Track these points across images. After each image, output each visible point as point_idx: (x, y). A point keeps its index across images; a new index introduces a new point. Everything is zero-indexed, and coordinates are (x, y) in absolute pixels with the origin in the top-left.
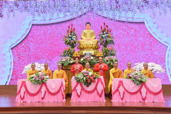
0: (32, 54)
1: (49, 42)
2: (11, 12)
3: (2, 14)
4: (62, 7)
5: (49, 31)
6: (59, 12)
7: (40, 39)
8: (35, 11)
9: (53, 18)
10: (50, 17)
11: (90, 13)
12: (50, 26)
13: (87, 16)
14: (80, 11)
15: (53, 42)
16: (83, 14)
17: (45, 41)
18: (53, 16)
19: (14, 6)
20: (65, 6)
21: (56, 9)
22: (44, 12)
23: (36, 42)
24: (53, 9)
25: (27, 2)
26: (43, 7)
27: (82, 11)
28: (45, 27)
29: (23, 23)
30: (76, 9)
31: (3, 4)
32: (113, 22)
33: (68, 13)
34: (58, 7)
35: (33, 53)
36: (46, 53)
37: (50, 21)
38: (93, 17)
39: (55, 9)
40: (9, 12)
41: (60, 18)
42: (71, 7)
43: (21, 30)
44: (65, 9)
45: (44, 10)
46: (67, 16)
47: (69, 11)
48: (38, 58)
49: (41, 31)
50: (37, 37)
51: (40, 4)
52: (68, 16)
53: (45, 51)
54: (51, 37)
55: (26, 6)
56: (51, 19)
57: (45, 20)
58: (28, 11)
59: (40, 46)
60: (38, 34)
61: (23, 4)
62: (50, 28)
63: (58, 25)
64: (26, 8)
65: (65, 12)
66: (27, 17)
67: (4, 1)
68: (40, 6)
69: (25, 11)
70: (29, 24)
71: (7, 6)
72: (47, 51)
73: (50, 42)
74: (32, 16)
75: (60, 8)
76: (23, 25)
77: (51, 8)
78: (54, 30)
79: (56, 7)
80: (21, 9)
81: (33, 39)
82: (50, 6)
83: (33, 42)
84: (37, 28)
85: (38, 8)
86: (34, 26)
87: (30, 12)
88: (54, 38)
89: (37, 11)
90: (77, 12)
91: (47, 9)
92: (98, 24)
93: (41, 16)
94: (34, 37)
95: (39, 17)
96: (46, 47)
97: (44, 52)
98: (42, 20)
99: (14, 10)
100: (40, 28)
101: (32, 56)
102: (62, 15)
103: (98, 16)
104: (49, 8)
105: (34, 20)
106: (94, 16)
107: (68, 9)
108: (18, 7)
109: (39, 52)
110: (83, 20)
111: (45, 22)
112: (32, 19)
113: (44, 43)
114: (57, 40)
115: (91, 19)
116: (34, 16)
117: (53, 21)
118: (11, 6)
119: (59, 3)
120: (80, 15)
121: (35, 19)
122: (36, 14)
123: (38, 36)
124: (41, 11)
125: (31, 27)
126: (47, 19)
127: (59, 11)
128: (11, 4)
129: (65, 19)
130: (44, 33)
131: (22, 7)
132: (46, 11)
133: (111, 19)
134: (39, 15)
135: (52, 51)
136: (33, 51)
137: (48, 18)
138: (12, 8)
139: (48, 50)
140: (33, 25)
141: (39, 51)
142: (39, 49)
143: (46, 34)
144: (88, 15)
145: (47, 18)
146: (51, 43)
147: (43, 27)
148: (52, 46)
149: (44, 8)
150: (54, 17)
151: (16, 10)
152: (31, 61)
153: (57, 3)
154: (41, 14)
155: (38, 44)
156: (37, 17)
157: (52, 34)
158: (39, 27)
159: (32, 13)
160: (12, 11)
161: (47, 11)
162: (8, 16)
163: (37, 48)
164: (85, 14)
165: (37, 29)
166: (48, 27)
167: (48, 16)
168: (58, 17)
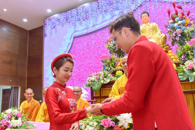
0: (75, 75)
1: (94, 56)
2: (53, 29)
3: (46, 33)
4: (107, 6)
5: (93, 42)
6: (104, 13)
7: (83, 54)
8: (76, 20)
9: (97, 23)
10: (94, 22)
11: (148, 3)
12: (94, 34)
13: (144, 8)
14: (133, 4)
15: (100, 55)
16: (138, 7)
17: (89, 56)
18: (97, 21)
19: (56, 21)
20: (111, 3)
21: (100, 11)
22: (86, 19)
23: (79, 59)
24: (97, 12)
25: (68, 12)
26: (84, 13)
27: (136, 3)
28: (88, 37)
29: (65, 37)
30: (126, 3)
31: (47, 22)
32: (191, 6)
33: (116, 11)
34: (103, 7)
35: (76, 73)
36: (91, 71)
37: (94, 28)
38: (154, 7)
39: (98, 11)
40: (52, 29)
41: (106, 21)
42: (120, 3)
43: (62, 46)
44: (111, 8)
45: (87, 16)
46: (115, 16)
47: (118, 8)
48: (82, 80)
49: (84, 43)
50: (79, 52)
51: (81, 11)
52: (117, 15)
53: (90, 70)
54: (97, 49)
55: (68, 17)
56: (94, 25)
57: (87, 28)
58: (69, 23)
59: (83, 64)
60: (81, 48)
61: (64, 16)
62: (95, 36)
63: (104, 30)
64: (67, 20)
65: (112, 11)
66: (68, 30)
67: (48, 19)
68: (82, 13)
69: (66, 23)
70: (71, 38)
71: (50, 23)
72: (92, 69)
73: (96, 55)
74: (74, 27)
75: (105, 8)
76: (65, 40)
77: (94, 12)
78: (99, 39)
79: (100, 8)
80: (62, 22)
81: (75, 55)
82: (93, 9)
83: (75, 59)
84: (79, 40)
85: (79, 16)
86: (76, 39)
87: (71, 24)
88: (100, 49)
89: (79, 19)
90: (128, 7)
91: (89, 14)
92: (165, 16)
93: (84, 24)
94: (76, 52)
95: (81, 26)
96: (91, 63)
97: (88, 70)
98: (84, 29)
99: (56, 26)
100: (82, 40)
101: (75, 77)
102: (108, 16)
103: (162, 3)
104: (92, 11)
105: (75, 31)
106: (156, 5)
107: (116, 6)
108: (59, 22)
109: (82, 72)
110: (139, 15)
111: (88, 30)
112: (73, 30)
113: (88, 59)
114: (105, 52)
115: (151, 11)
116: (75, 26)
117: (97, 27)
118: (53, 22)
119: (103, 2)
120: (133, 9)
121: (77, 29)
122: (78, 23)
123: (80, 50)
124: (83, 19)
125: (73, 41)
126: (90, 27)
127: (105, 11)
128: (53, 20)
129: (112, 20)
130: (88, 45)
131: (63, 20)
132: (88, 17)
133: (186, 2)
134: (81, 24)
135: (98, 68)
136: (76, 70)
137: (92, 25)
138: (54, 24)
139: (94, 68)
140: (74, 38)
141: (82, 70)
142: (83, 67)
143: (90, 46)
144: (146, 6)
145: (90, 25)
146: (96, 57)
147: (86, 38)
148: (98, 61)
149: (86, 14)
150: (99, 21)
151: (58, 24)
152: (74, 85)
153: (102, 3)
154: (84, 22)
155: (81, 61)
156: (79, 26)
157: (98, 44)
158: (82, 38)
159: (73, 24)
160: (54, 27)
161: (90, 16)
162: (51, 34)
163: (80, 66)
164: (141, 6)
165: (79, 42)
166: (92, 36)
167: (91, 22)
168: (104, 20)
